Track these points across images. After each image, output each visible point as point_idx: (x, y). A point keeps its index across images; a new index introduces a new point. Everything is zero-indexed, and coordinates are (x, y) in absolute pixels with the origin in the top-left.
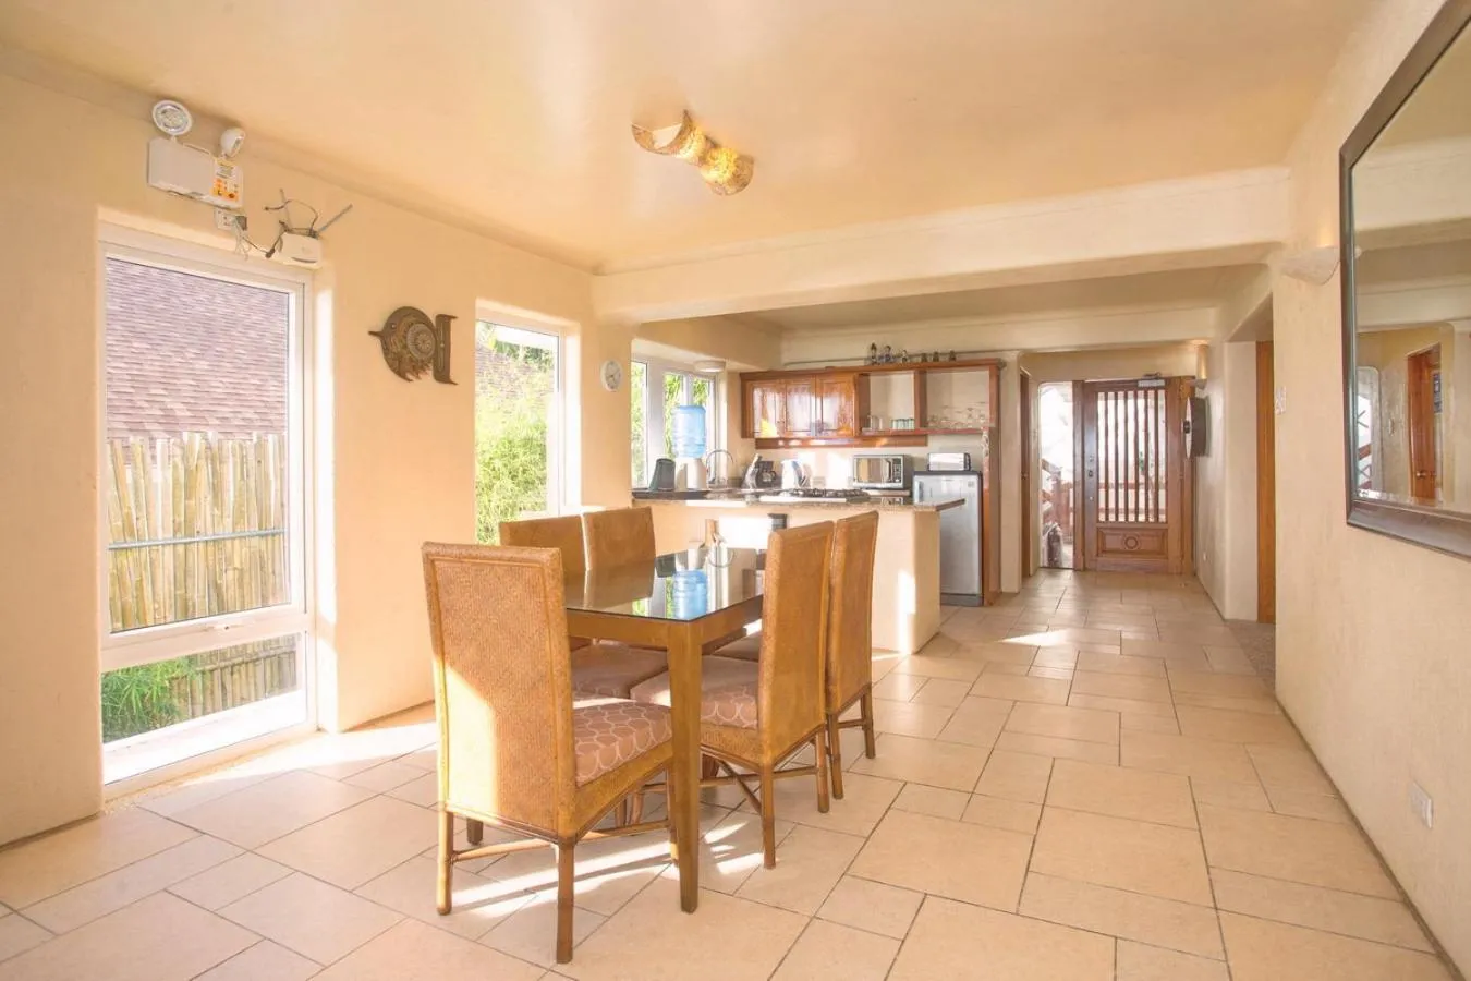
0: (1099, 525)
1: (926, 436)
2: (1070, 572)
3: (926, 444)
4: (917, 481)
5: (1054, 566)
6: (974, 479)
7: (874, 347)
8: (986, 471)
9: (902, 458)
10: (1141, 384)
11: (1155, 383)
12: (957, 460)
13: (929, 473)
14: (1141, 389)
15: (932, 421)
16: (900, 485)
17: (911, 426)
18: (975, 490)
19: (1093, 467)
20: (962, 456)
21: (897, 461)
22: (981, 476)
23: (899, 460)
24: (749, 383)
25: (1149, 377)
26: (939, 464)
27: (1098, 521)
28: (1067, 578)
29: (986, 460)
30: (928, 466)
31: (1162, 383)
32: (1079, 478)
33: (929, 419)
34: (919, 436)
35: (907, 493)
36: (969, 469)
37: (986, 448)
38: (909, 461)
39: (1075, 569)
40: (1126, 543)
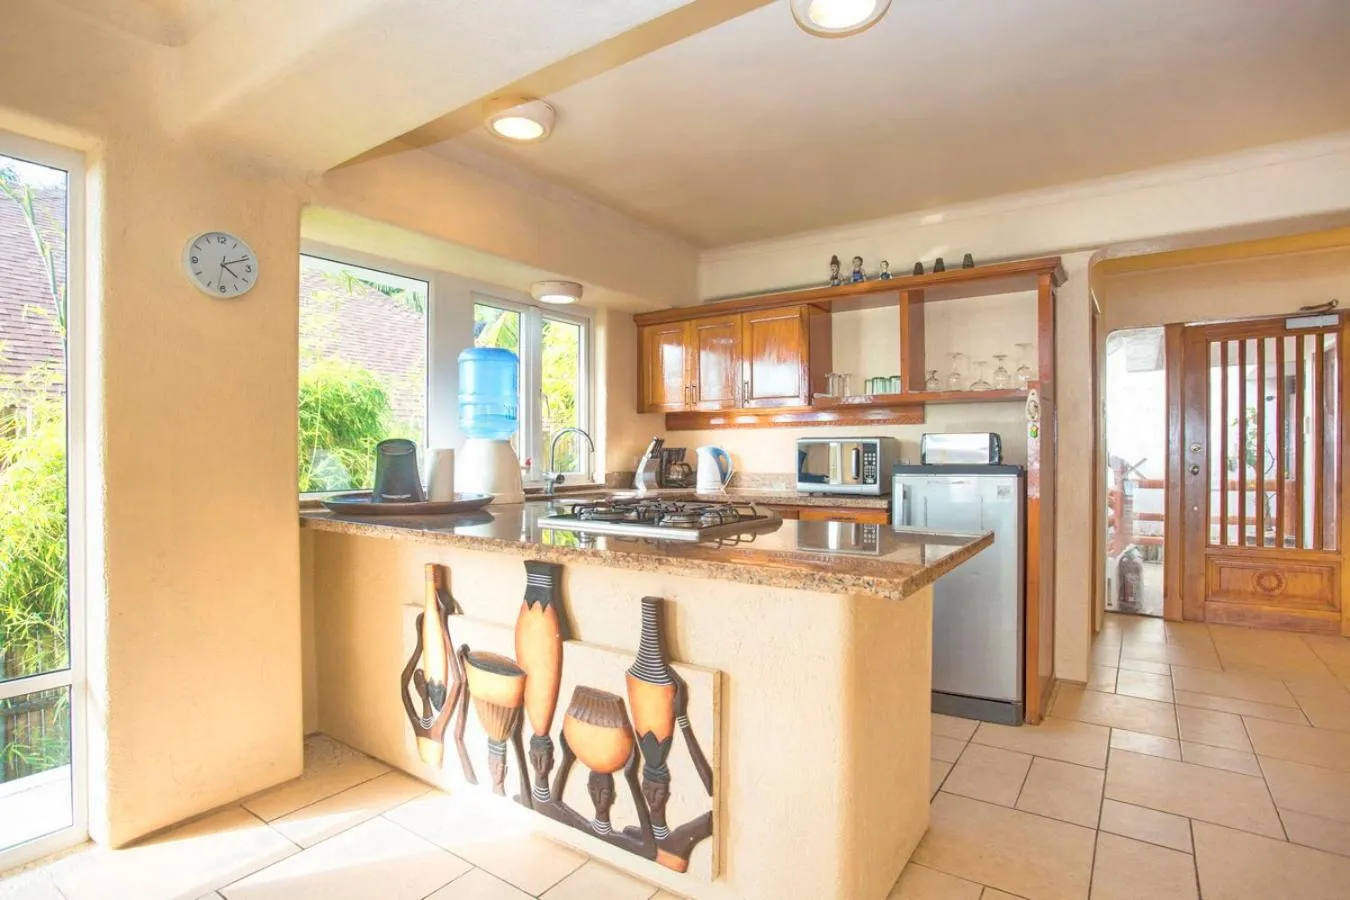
0: (1209, 551)
1: (922, 405)
2: (1160, 623)
3: (922, 420)
4: (900, 483)
5: (1129, 611)
6: (1010, 481)
7: (835, 261)
8: (1034, 466)
9: (877, 441)
10: (1291, 324)
11: (1320, 322)
12: (975, 447)
13: (925, 468)
14: (1291, 332)
15: (932, 378)
16: (875, 488)
17: (895, 388)
18: (1012, 502)
19: (1200, 460)
20: (986, 437)
21: (869, 448)
22: (1023, 475)
23: (875, 445)
24: (647, 330)
25: (1310, 311)
26: (944, 452)
27: (1208, 545)
28: (1153, 633)
29: (1033, 446)
30: (924, 457)
31: (1333, 320)
32: (1176, 477)
33: (927, 377)
34: (909, 406)
35: (883, 504)
36: (997, 464)
37: (1032, 426)
38: (892, 447)
39: (1167, 619)
40: (1259, 583)
